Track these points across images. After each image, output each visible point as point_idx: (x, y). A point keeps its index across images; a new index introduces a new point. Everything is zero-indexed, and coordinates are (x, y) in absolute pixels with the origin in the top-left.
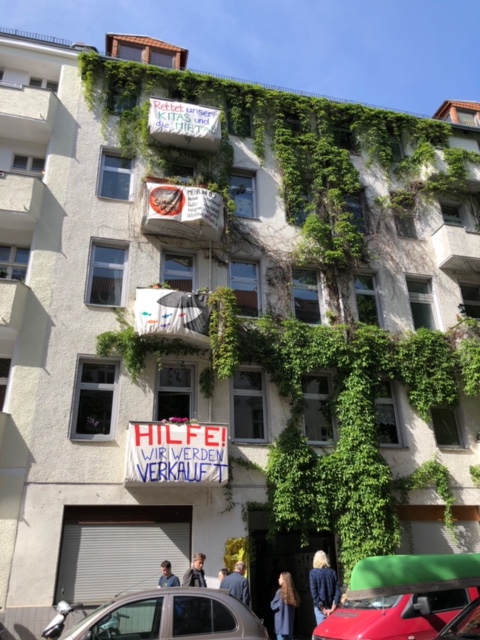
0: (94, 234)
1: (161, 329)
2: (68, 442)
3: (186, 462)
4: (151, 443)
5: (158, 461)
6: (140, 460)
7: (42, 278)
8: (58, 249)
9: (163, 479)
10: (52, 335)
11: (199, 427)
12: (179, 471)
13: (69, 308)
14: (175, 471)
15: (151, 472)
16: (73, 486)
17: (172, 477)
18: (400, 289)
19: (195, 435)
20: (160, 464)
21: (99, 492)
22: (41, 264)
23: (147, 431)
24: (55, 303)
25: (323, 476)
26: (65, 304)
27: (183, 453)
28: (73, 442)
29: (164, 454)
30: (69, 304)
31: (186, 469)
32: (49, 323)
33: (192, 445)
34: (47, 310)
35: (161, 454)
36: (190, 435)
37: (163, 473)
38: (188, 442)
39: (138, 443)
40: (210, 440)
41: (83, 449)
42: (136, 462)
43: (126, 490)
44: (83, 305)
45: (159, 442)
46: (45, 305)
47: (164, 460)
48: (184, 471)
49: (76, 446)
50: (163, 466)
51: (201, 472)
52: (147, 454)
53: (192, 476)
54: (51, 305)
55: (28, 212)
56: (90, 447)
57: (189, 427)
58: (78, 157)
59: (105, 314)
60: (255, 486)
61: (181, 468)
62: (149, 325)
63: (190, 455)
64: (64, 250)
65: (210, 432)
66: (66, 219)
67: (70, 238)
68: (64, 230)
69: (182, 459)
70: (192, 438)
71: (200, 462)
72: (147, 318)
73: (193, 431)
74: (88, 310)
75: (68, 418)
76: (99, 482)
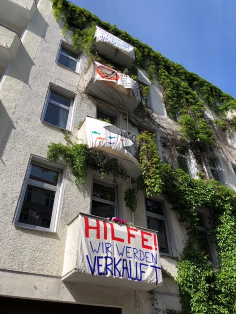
0: (52, 82)
1: (108, 145)
2: (12, 227)
3: (128, 260)
4: (98, 237)
5: (104, 255)
6: (89, 252)
7: (10, 94)
8: (26, 81)
9: (109, 273)
10: (12, 134)
11: (136, 230)
12: (123, 268)
13: (29, 120)
14: (120, 267)
15: (99, 265)
16: (11, 274)
17: (117, 273)
18: (231, 171)
19: (134, 236)
20: (106, 258)
21: (37, 284)
22: (10, 85)
23: (95, 225)
24: (17, 113)
25: (223, 290)
26: (26, 116)
27: (125, 252)
28: (17, 228)
29: (110, 249)
30: (29, 117)
31: (129, 267)
32: (10, 126)
33: (132, 245)
34: (10, 116)
35: (107, 248)
36: (130, 235)
37: (110, 267)
38: (129, 242)
39: (87, 235)
40: (146, 243)
41: (26, 236)
42: (86, 253)
43: (63, 285)
44: (39, 121)
45: (106, 238)
46: (10, 112)
47: (110, 255)
48: (127, 268)
49: (20, 232)
50: (109, 261)
51: (141, 272)
52: (96, 247)
53: (134, 275)
54: (14, 113)
55: (9, 49)
56: (33, 236)
57: (128, 229)
58: (46, 38)
59: (56, 132)
60: (171, 294)
61: (125, 266)
62: (98, 141)
63: (131, 254)
64: (30, 83)
65: (145, 236)
66: (33, 67)
67: (35, 78)
68: (31, 72)
69: (125, 257)
70: (132, 238)
71: (139, 262)
72: (97, 135)
73: (132, 232)
74: (43, 125)
75: (15, 204)
76: (38, 272)
